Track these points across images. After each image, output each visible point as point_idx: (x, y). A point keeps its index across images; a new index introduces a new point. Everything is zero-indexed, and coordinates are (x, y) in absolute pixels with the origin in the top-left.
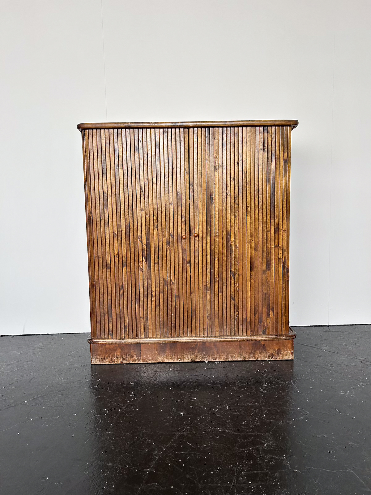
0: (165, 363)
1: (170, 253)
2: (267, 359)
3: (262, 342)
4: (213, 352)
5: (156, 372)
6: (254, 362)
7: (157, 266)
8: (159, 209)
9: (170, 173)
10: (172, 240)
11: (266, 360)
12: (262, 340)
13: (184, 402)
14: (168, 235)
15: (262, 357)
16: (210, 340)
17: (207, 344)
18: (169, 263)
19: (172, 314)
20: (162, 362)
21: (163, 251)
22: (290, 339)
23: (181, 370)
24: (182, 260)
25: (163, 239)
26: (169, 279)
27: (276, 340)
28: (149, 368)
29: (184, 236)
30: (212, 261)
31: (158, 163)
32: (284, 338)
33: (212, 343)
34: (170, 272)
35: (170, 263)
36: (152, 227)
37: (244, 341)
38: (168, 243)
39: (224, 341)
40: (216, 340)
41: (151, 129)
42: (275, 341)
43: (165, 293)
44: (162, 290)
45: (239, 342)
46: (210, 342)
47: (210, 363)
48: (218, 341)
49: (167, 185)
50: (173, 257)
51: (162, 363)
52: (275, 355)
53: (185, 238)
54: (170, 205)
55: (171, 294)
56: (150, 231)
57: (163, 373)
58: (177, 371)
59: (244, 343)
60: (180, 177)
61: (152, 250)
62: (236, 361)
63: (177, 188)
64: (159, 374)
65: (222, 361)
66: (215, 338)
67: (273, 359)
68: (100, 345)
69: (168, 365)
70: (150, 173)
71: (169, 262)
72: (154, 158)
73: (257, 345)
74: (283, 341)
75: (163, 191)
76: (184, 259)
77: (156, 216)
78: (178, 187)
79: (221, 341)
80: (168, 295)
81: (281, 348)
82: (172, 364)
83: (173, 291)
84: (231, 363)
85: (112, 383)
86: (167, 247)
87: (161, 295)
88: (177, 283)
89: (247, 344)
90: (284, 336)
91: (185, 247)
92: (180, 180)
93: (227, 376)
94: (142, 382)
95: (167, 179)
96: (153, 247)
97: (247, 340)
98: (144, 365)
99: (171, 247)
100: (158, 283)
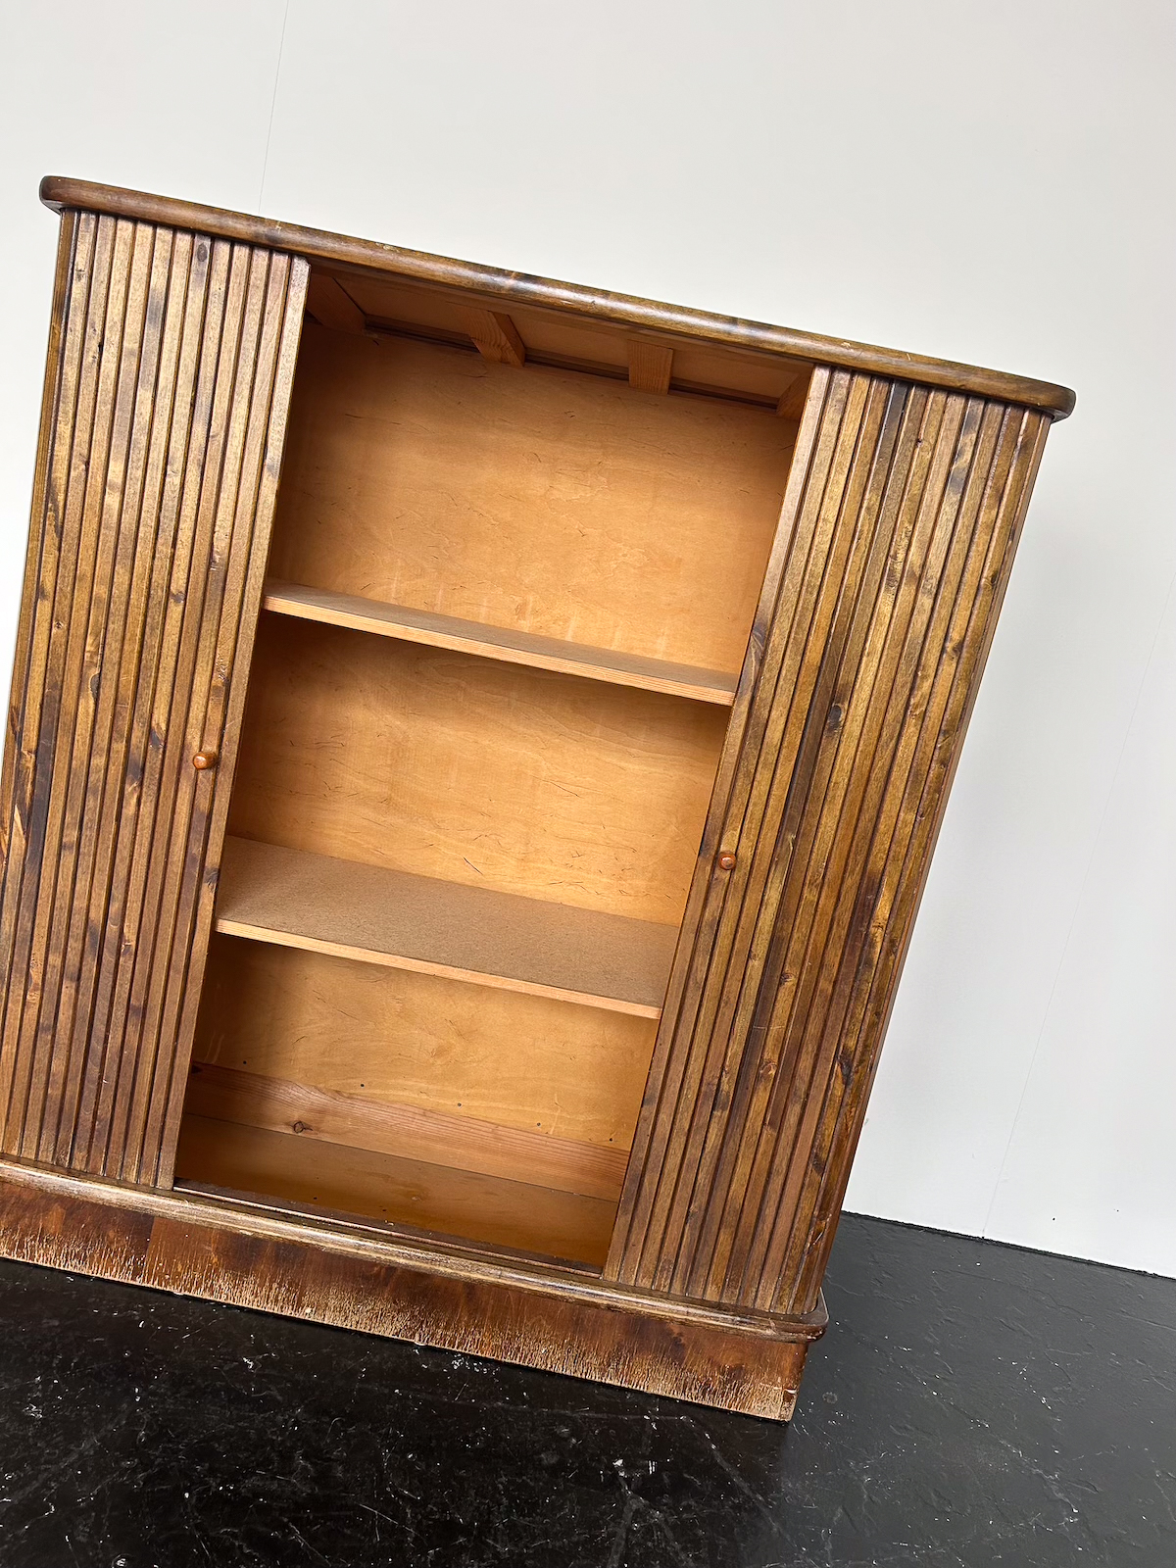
1: (137, 816)
2: (675, 1396)
3: (673, 1326)
4: (454, 1312)
7: (68, 859)
10: (154, 758)
11: (671, 1396)
12: (673, 1319)
14: (138, 735)
15: (657, 1381)
18: (123, 859)
19: (101, 1077)
21: (107, 800)
22: (792, 1343)
24: (185, 861)
25: (114, 746)
26: (112, 928)
27: (731, 1332)
30: (768, 989)
32: (769, 1332)
34: (121, 897)
35: (131, 861)
36: (73, 678)
37: (596, 1306)
38: (135, 771)
42: (728, 1340)
45: (572, 1305)
49: (170, 502)
50: (149, 835)
52: (715, 1384)
53: (214, 764)
54: (172, 601)
55: (113, 996)
56: (63, 699)
59: (591, 1311)
61: (57, 784)
67: (704, 1403)
71: (126, 853)
73: (647, 1330)
74: (763, 1344)
75: (147, 531)
76: (194, 859)
79: (498, 1285)
80: (99, 998)
81: (748, 1363)
83: (121, 985)
86: (129, 789)
88: (144, 951)
89: (608, 1317)
90: (773, 1324)
91: (204, 803)
95: (174, 482)
96: (65, 772)
97: (610, 1308)
99: (144, 789)
100: (63, 933)
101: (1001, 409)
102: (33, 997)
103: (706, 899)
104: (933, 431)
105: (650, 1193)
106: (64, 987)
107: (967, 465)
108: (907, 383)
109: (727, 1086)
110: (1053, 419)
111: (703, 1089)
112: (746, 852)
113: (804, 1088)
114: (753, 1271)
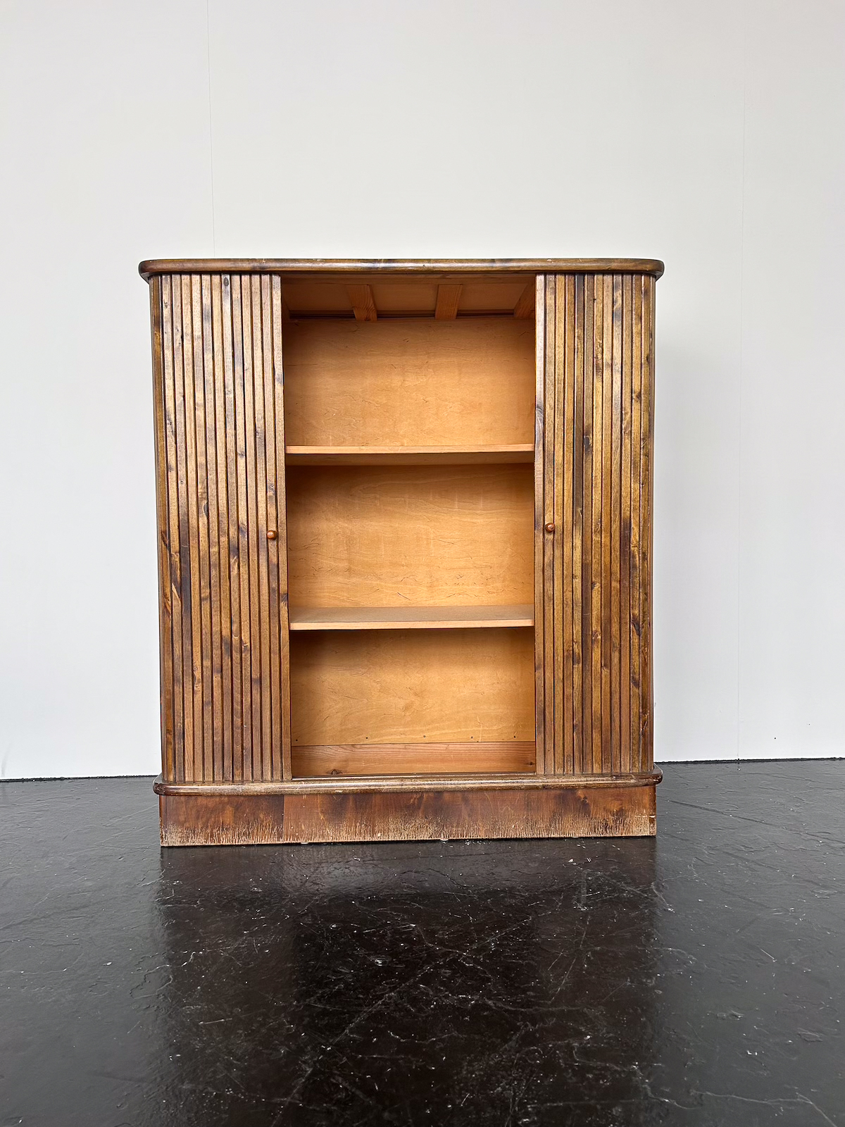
0: (342, 843)
1: (239, 574)
2: (591, 836)
3: (580, 793)
4: (460, 816)
5: (320, 863)
6: (559, 841)
7: (206, 606)
8: (211, 466)
9: (239, 381)
10: (243, 541)
11: (588, 836)
12: (579, 786)
13: (383, 936)
14: (233, 531)
15: (579, 829)
16: (454, 786)
17: (446, 796)
18: (235, 599)
19: (242, 724)
20: (335, 841)
21: (222, 569)
22: (646, 785)
23: (381, 860)
24: (269, 593)
25: (222, 539)
26: (236, 639)
27: (612, 784)
28: (304, 855)
29: (272, 533)
30: (587, 593)
31: (208, 356)
32: (632, 781)
33: (459, 794)
34: (238, 620)
35: (240, 599)
36: (193, 509)
37: (537, 788)
38: (234, 550)
39: (487, 789)
40: (468, 786)
41: (191, 275)
42: (612, 790)
43: (227, 672)
44: (219, 666)
45: (523, 792)
46: (453, 791)
47: (454, 844)
48: (471, 790)
49: (230, 407)
50: (247, 583)
51: (335, 844)
52: (611, 823)
53: (276, 537)
54: (239, 457)
55: (241, 676)
56: (190, 521)
57: (336, 865)
58: (371, 862)
59: (535, 794)
60: (262, 390)
61: (194, 567)
62: (516, 840)
63: (254, 418)
64: (325, 868)
65: (483, 840)
66: (465, 782)
67: (607, 835)
68: (183, 799)
69: (350, 847)
70: (189, 381)
71: (237, 596)
72: (198, 343)
73: (567, 799)
74: (631, 789)
75: (220, 424)
76: (273, 589)
77: (203, 483)
78: (256, 415)
79: (481, 790)
80: (234, 679)
81: (626, 807)
82: (359, 846)
83: (245, 669)
84: (504, 844)
85: (208, 889)
86: (232, 561)
87: (217, 678)
88: (255, 647)
89: (544, 796)
90: (633, 777)
91: (274, 560)
92: (262, 398)
93: (493, 874)
94: (284, 888)
95: (230, 396)
96: (197, 559)
97: (544, 787)
98: (290, 849)
99: (241, 559)
100: (209, 647)
101: (630, 276)
102: (198, 687)
103: (544, 552)
104: (600, 293)
105: (551, 719)
106: (214, 677)
107: (620, 306)
108: (582, 273)
109: (577, 649)
110: (656, 278)
111: (565, 654)
112: (558, 522)
113: (618, 642)
114: (615, 752)
